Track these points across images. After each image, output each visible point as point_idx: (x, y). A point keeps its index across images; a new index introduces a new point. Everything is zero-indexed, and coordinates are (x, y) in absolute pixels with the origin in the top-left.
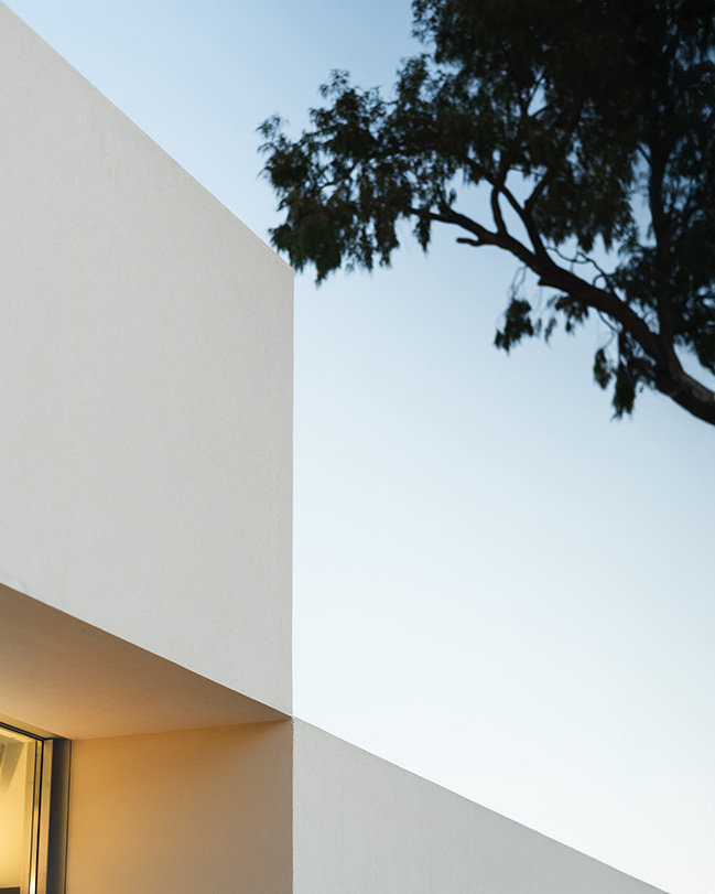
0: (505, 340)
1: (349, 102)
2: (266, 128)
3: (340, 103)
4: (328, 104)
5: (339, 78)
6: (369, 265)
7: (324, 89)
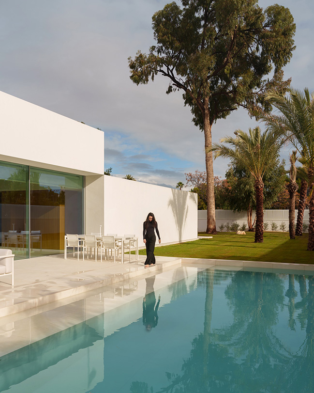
0: (168, 93)
1: (141, 56)
2: (129, 59)
3: (140, 56)
4: (138, 56)
5: (139, 52)
6: (144, 83)
7: (137, 54)
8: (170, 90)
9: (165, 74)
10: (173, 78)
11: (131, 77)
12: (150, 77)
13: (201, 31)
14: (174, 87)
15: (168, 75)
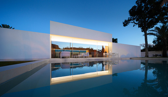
2: (123, 22)
5: (125, 20)
6: (127, 26)
8: (134, 26)
9: (132, 23)
10: (135, 23)
11: (123, 26)
12: (128, 24)
13: (143, 9)
14: (135, 25)
15: (133, 23)
